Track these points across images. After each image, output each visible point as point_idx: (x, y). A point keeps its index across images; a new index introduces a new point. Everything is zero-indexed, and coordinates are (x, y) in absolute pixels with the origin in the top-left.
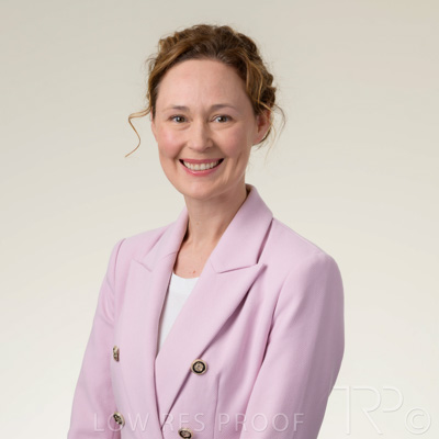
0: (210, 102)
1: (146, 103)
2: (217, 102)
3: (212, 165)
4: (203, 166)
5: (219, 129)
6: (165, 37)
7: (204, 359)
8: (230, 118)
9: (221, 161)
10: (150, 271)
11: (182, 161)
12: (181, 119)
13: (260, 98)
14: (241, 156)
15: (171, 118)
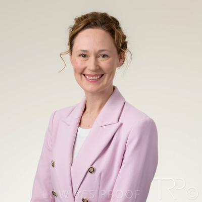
0: (98, 48)
1: (68, 48)
2: (102, 49)
3: (98, 77)
4: (94, 78)
5: (102, 61)
6: (77, 17)
7: (94, 166)
8: (107, 56)
9: (102, 75)
10: (68, 125)
11: (84, 75)
12: (85, 56)
13: (121, 46)
14: (112, 74)
15: (80, 55)
